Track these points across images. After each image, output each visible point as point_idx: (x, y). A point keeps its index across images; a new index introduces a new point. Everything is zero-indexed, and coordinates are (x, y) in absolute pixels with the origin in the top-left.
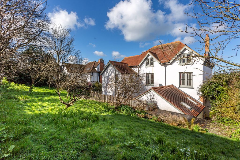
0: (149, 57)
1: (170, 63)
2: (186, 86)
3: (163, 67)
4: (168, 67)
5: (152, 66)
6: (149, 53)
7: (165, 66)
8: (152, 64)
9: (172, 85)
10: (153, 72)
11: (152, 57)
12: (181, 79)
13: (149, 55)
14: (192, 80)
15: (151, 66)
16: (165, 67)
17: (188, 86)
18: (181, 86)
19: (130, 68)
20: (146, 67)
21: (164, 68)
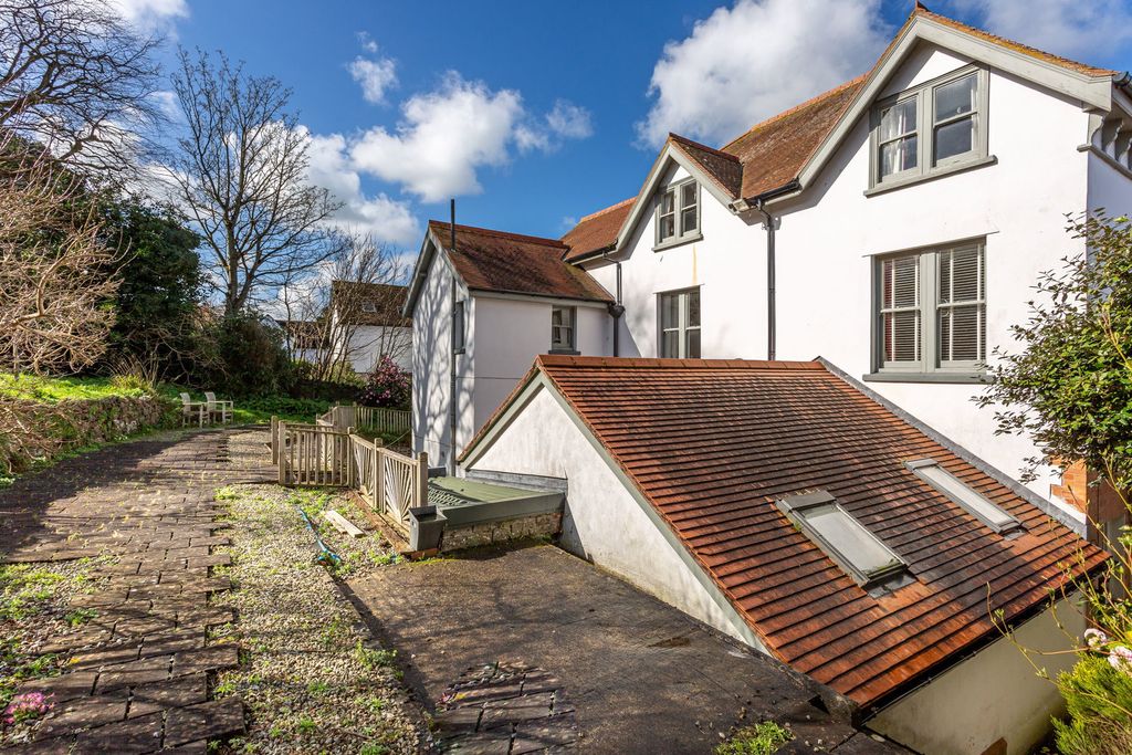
0: (675, 180)
1: (799, 187)
2: (931, 368)
3: (759, 231)
4: (790, 222)
5: (690, 235)
6: (673, 151)
7: (770, 220)
8: (690, 221)
9: (820, 365)
10: (695, 278)
11: (688, 175)
12: (893, 309)
13: (672, 165)
14: (983, 307)
15: (683, 239)
16: (771, 227)
17: (951, 366)
18: (891, 366)
19: (579, 266)
20: (661, 246)
21: (766, 233)
